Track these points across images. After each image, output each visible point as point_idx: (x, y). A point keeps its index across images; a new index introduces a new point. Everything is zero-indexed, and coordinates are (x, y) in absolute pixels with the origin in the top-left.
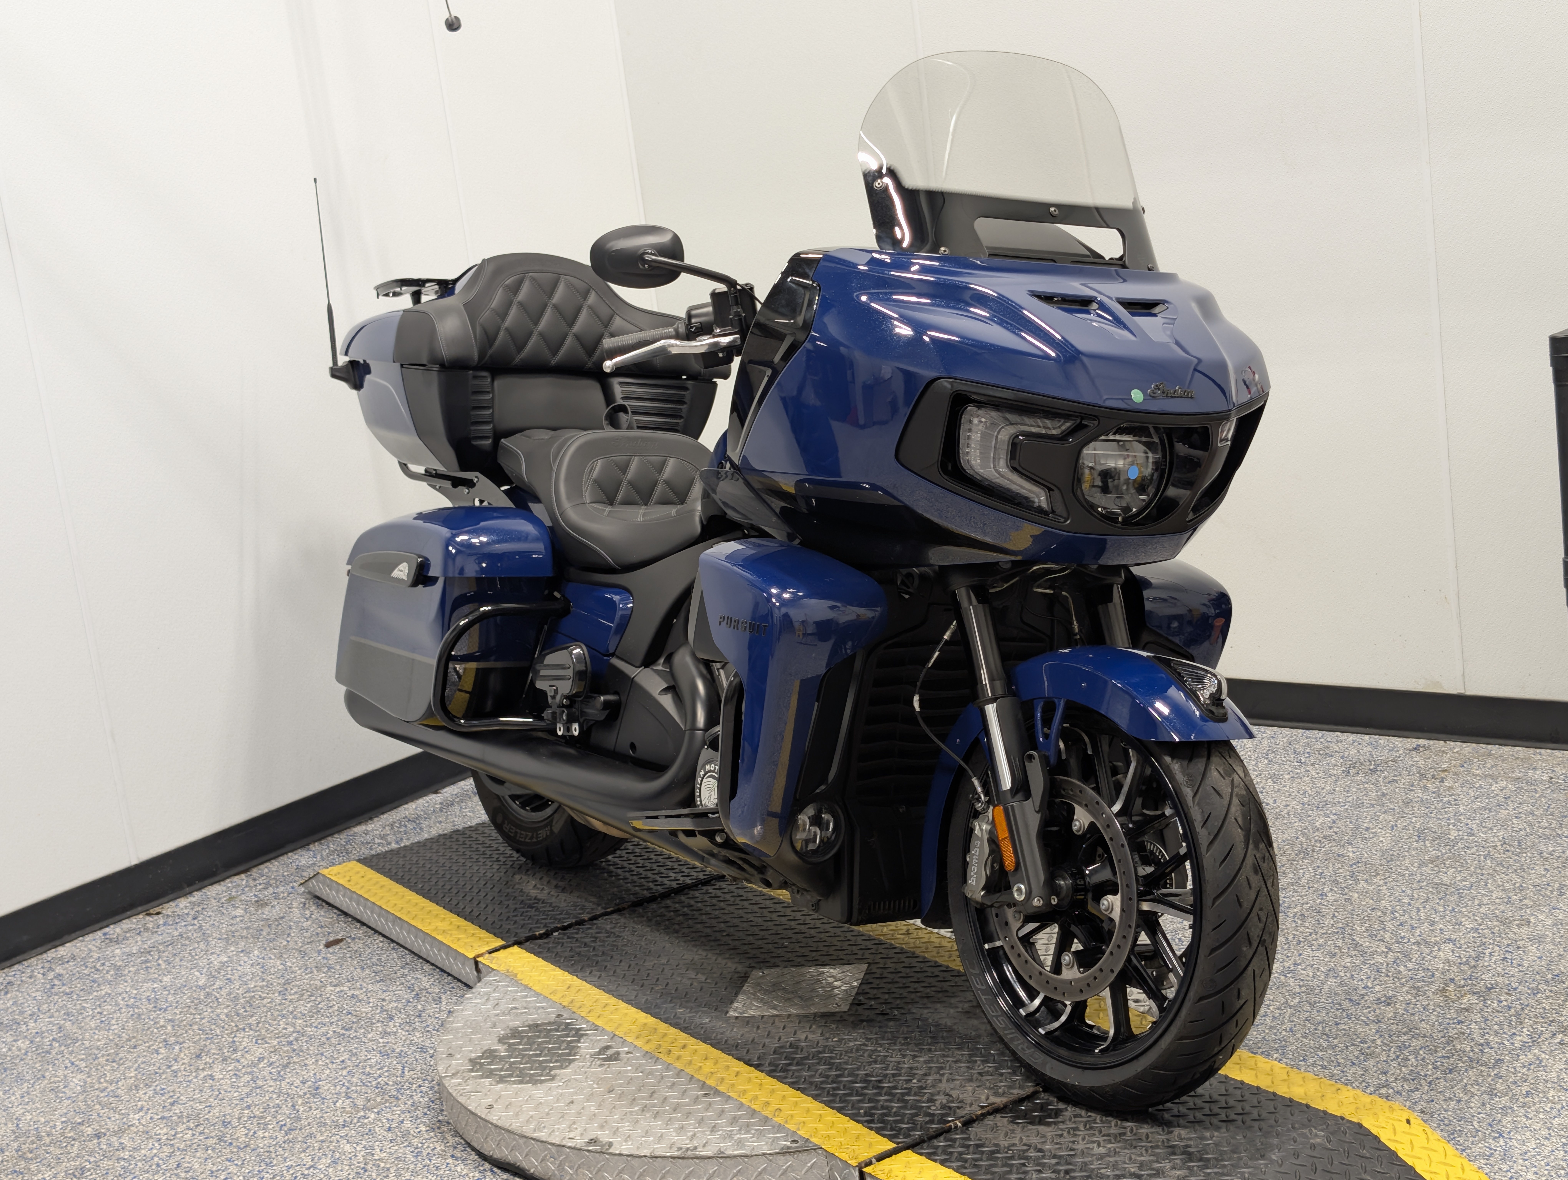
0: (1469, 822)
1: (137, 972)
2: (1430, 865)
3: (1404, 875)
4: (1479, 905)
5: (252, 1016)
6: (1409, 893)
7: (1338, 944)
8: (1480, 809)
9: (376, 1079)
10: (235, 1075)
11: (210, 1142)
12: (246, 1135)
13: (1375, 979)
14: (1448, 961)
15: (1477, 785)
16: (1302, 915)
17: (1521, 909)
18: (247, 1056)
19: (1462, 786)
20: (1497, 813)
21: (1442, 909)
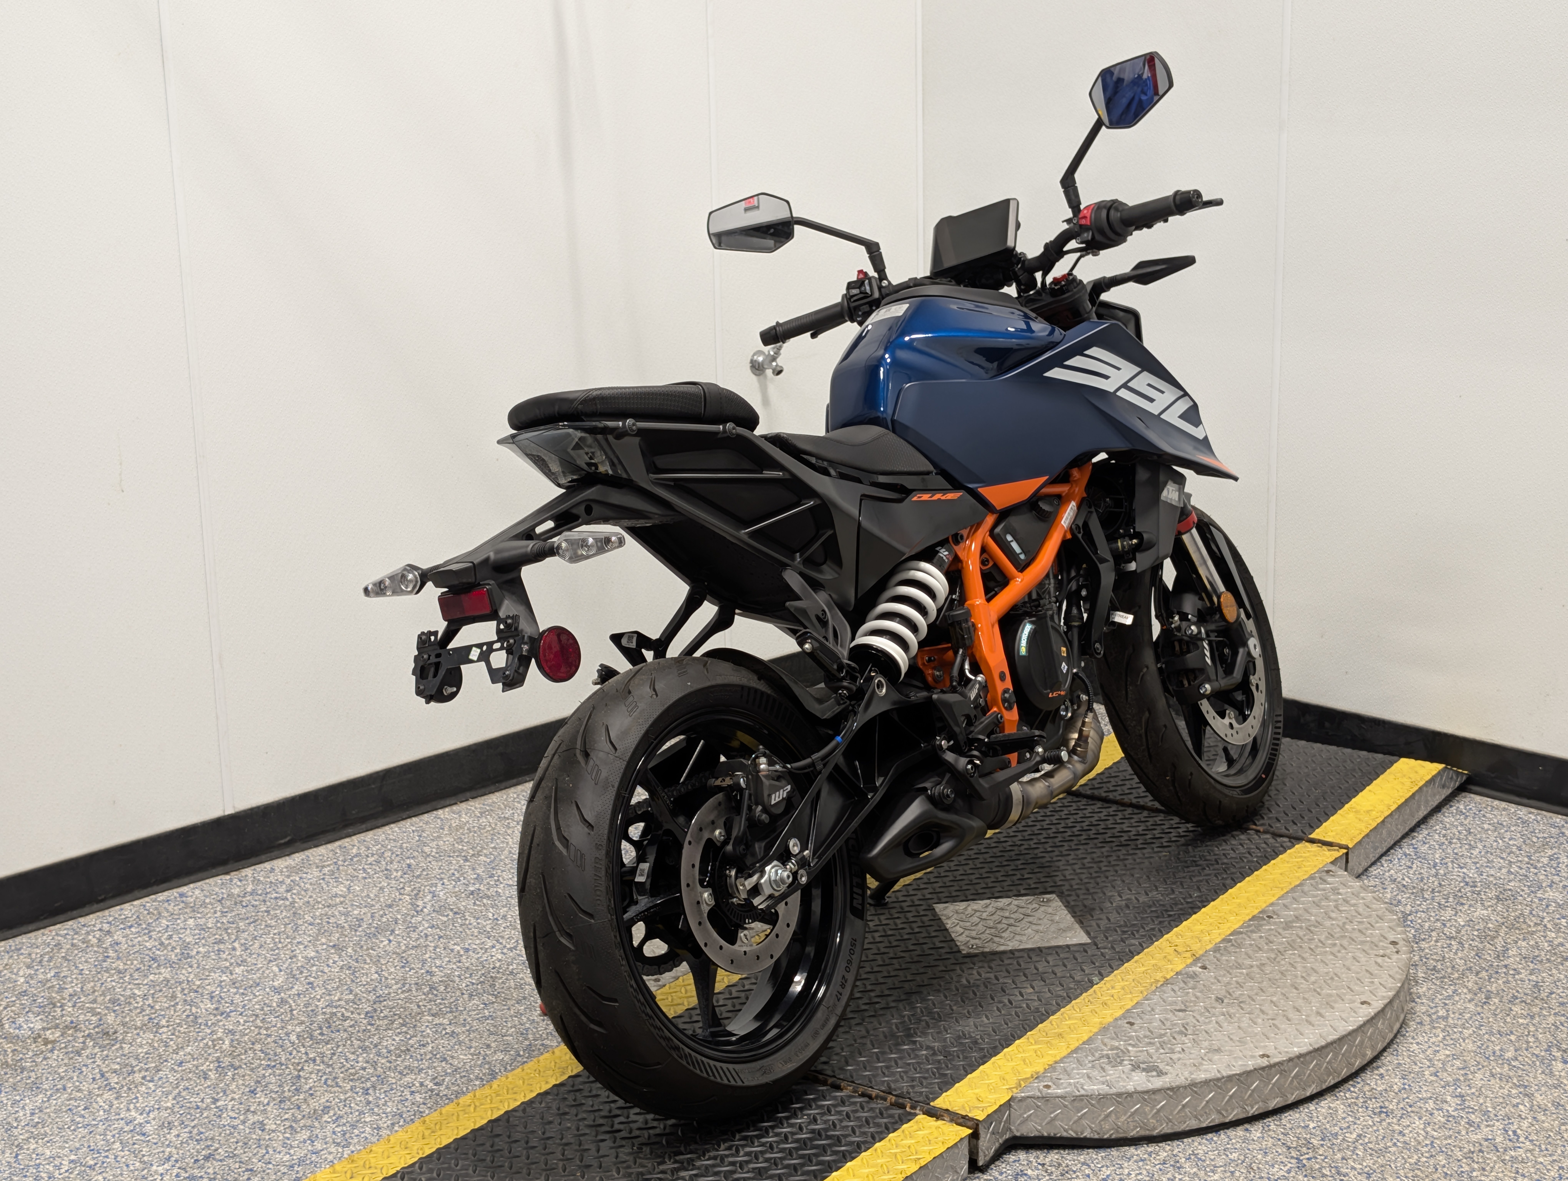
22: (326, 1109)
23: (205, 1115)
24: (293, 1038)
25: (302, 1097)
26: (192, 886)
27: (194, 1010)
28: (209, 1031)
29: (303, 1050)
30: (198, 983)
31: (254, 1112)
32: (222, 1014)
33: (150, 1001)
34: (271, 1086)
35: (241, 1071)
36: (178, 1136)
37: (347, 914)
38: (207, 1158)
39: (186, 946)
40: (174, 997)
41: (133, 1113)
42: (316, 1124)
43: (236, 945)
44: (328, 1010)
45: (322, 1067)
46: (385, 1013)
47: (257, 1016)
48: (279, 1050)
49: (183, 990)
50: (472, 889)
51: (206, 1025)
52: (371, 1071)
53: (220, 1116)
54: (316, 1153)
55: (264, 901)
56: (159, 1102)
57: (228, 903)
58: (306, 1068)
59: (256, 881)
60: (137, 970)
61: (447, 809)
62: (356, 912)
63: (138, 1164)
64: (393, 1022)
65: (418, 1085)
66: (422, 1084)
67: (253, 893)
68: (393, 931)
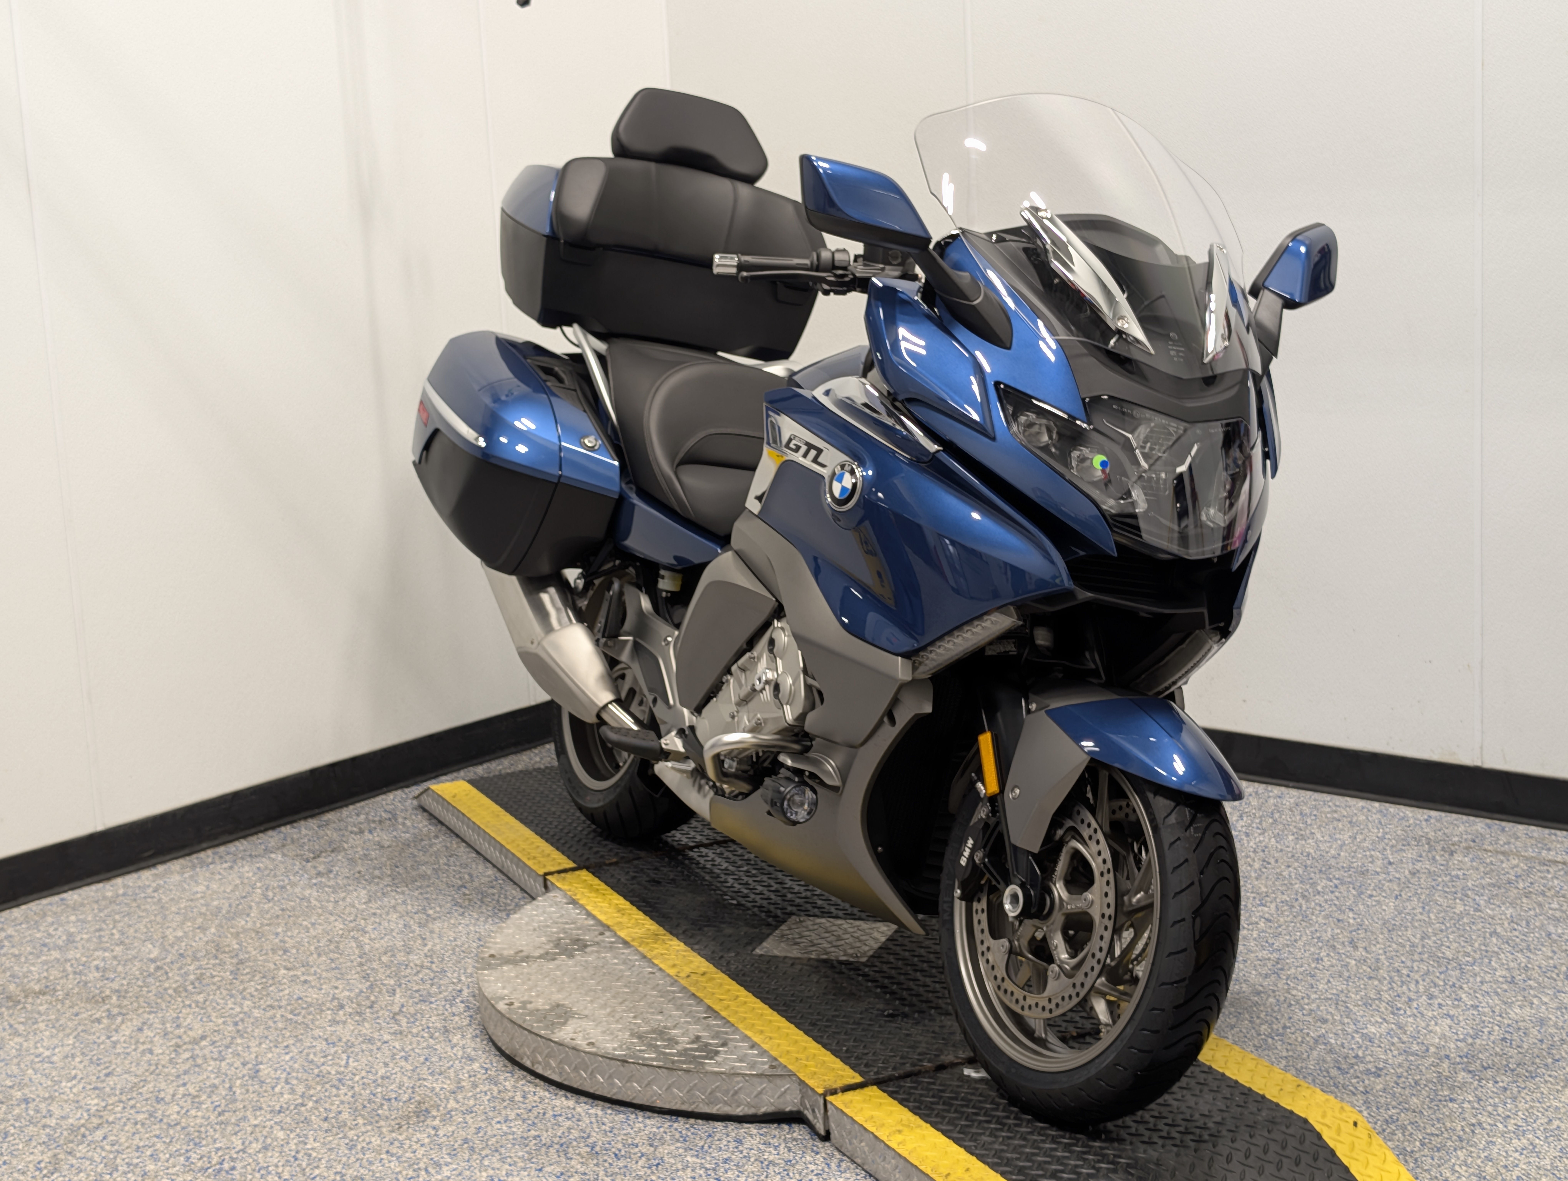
0: (1477, 898)
1: (88, 940)
2: (1434, 938)
3: (1404, 946)
4: (1482, 982)
5: (200, 993)
6: (1409, 964)
7: (1330, 1010)
8: (1490, 885)
9: (318, 1067)
10: (175, 1051)
11: (140, 1117)
12: (178, 1113)
13: (1367, 1048)
14: (1443, 1037)
15: (1488, 861)
16: (1296, 978)
17: (1524, 990)
18: (190, 1033)
19: (1472, 860)
20: (1507, 890)
21: (1441, 983)
22: (203, 1038)
23: (102, 1046)
24: (170, 992)
25: (182, 1030)
26: (70, 893)
27: (83, 978)
28: (97, 992)
29: (180, 999)
30: (84, 959)
31: (143, 1043)
32: (107, 979)
33: (45, 974)
34: (155, 1025)
35: (128, 1017)
36: (81, 1062)
37: (207, 905)
38: (107, 1075)
39: (70, 935)
40: (64, 971)
41: (41, 1050)
42: (196, 1047)
43: (114, 931)
44: (198, 972)
45: (197, 1010)
46: (247, 970)
47: (138, 979)
48: (159, 1001)
49: (72, 965)
50: (314, 881)
51: (95, 987)
52: (238, 1009)
53: (114, 1047)
54: (199, 1066)
55: (135, 900)
56: (62, 1040)
57: (104, 903)
58: (184, 1011)
59: (126, 886)
60: (31, 953)
61: (288, 827)
62: (216, 903)
63: (49, 1083)
64: (254, 976)
65: (278, 1016)
66: (282, 1016)
67: (124, 895)
68: (248, 915)
